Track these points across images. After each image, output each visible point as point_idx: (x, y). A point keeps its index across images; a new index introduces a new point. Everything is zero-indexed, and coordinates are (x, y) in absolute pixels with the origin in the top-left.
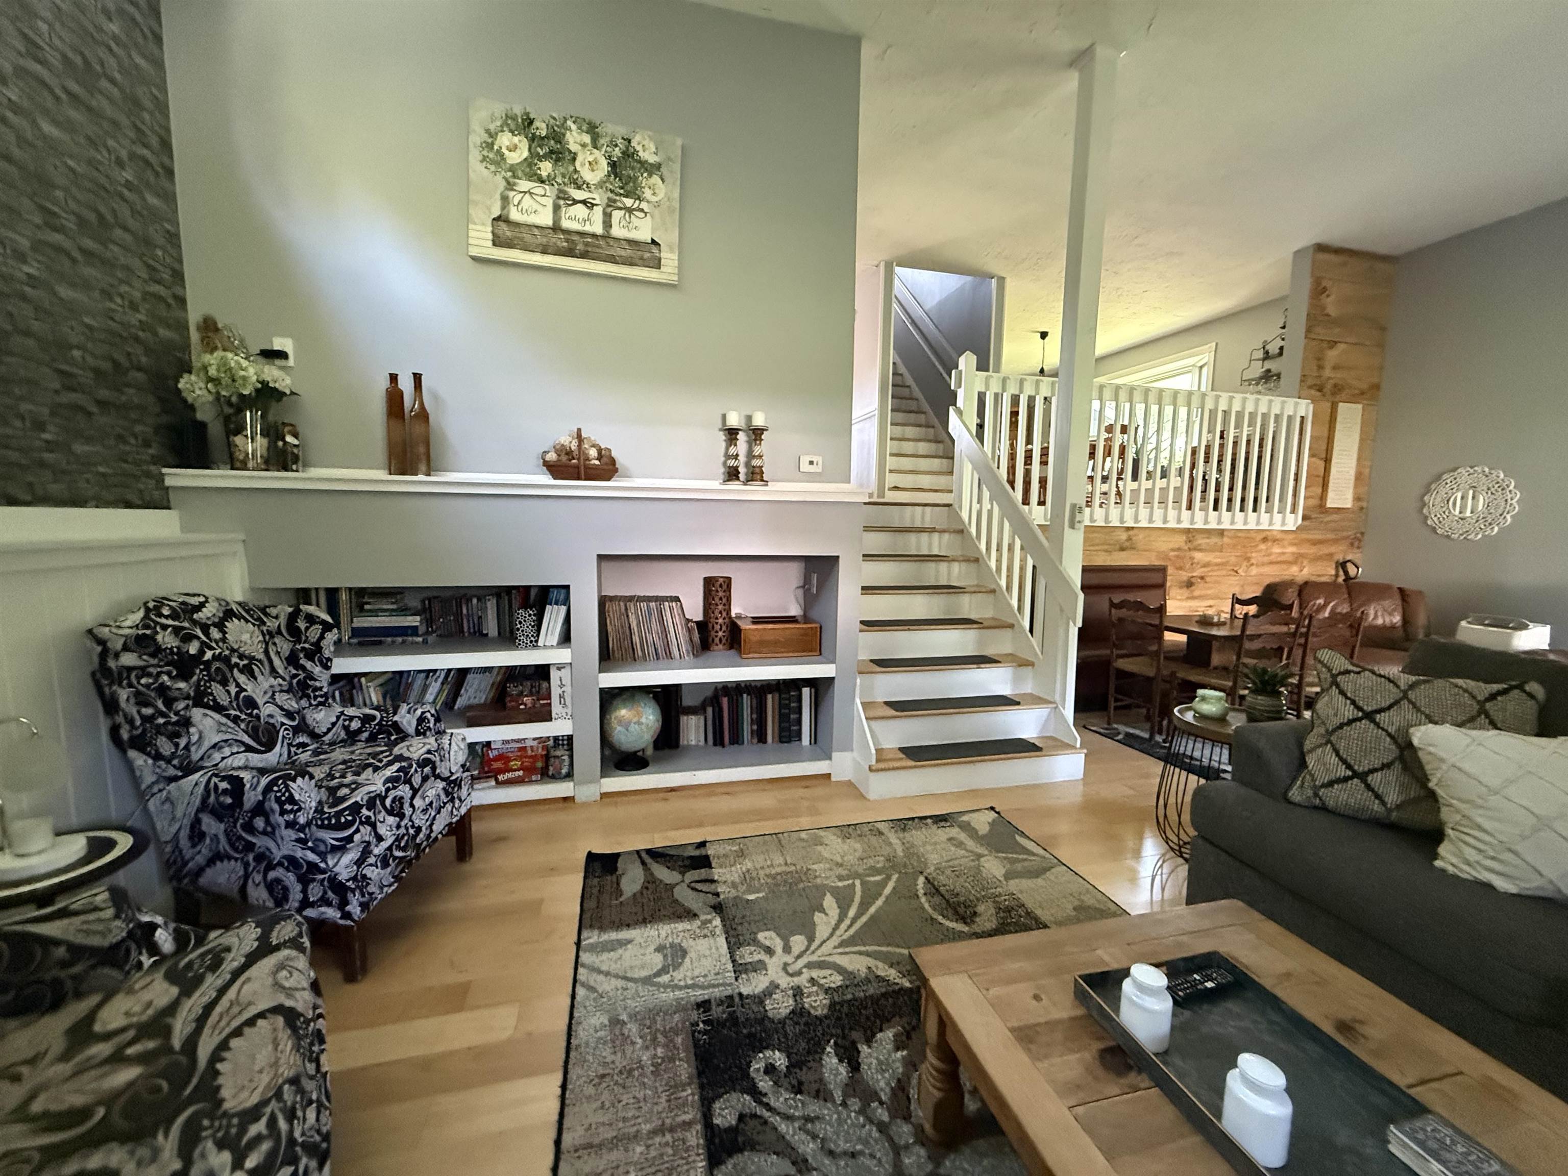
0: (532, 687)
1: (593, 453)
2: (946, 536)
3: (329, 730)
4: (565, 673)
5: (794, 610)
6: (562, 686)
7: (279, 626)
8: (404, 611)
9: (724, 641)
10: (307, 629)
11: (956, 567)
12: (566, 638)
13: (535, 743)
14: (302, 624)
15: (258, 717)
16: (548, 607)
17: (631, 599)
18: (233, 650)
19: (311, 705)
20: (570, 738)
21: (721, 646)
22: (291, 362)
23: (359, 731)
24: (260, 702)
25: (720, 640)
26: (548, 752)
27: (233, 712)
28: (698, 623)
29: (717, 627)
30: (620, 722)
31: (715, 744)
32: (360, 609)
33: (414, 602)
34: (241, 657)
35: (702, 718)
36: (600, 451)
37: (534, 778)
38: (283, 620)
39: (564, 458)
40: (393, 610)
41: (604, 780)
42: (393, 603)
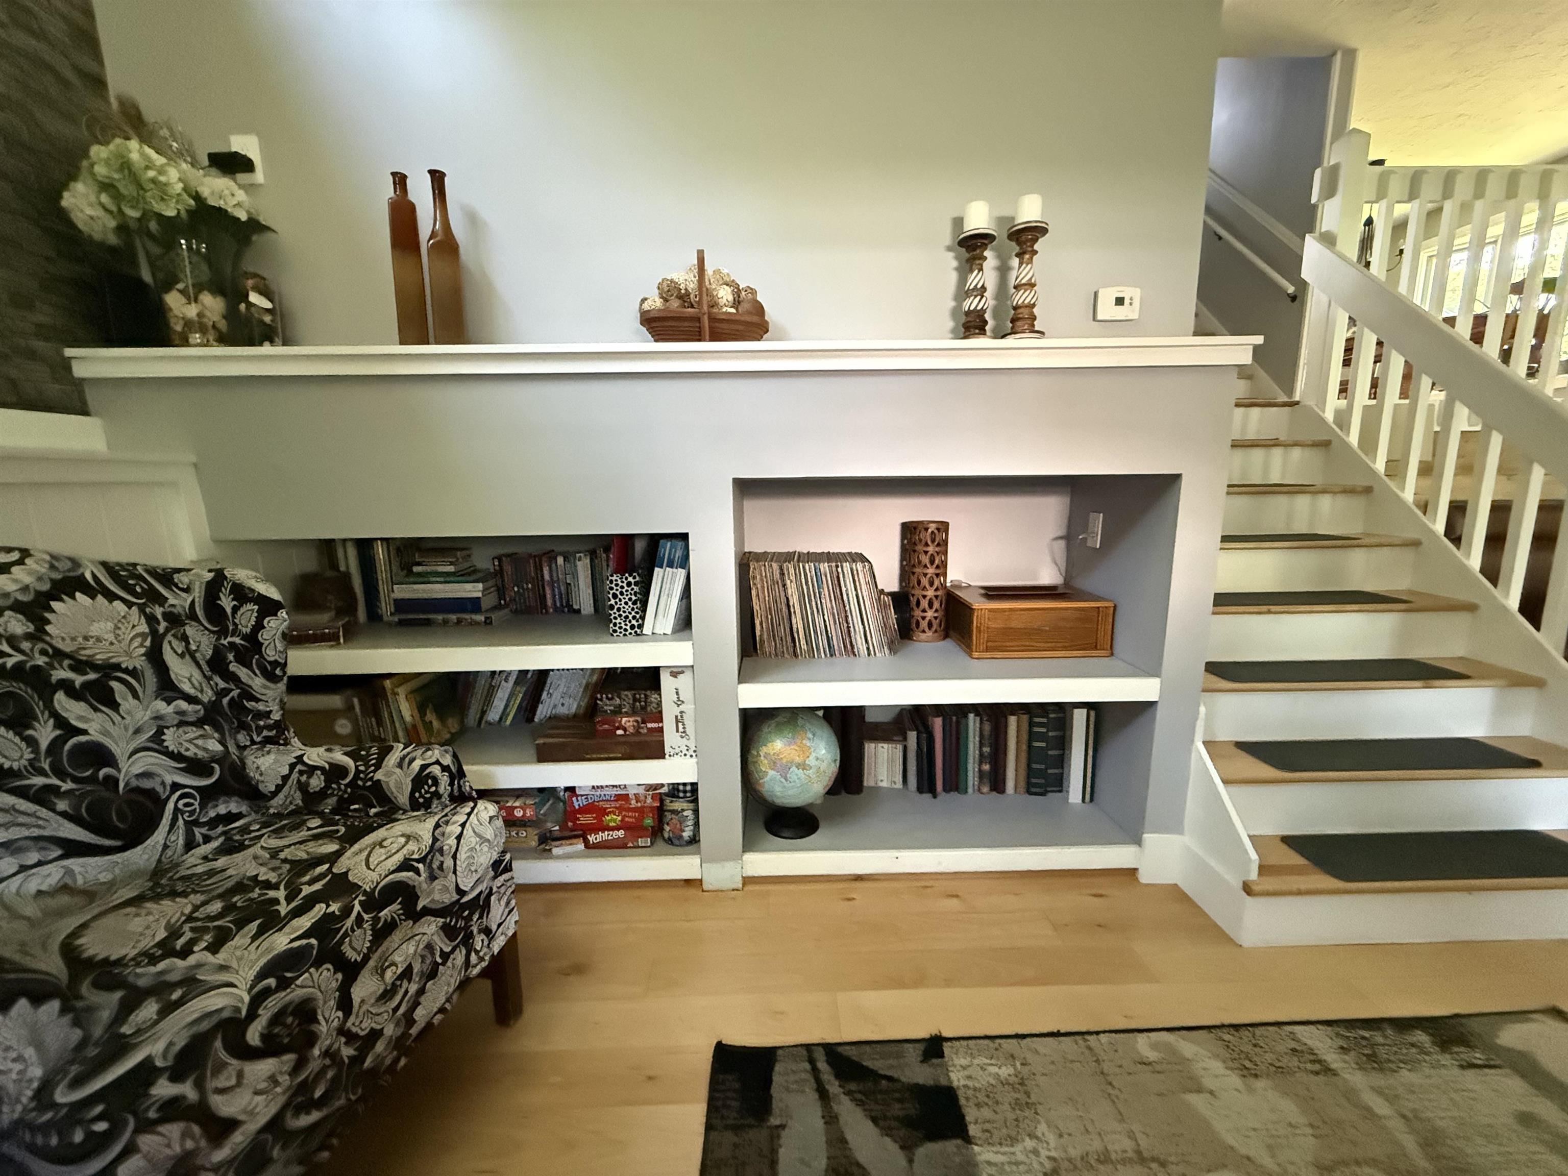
0: (635, 700)
1: (725, 295)
2: (1296, 453)
3: (279, 788)
4: (684, 682)
5: (1048, 576)
6: (679, 702)
7: (193, 602)
8: (467, 575)
9: (935, 623)
10: (235, 609)
11: (1326, 502)
12: (685, 622)
13: (641, 791)
14: (227, 602)
15: (111, 782)
16: (657, 570)
17: (788, 557)
18: (59, 654)
19: (253, 742)
20: (694, 786)
21: (929, 634)
22: (259, 176)
23: (322, 794)
24: (120, 750)
25: (930, 625)
26: (662, 801)
27: (39, 781)
28: (892, 595)
29: (924, 603)
30: (774, 765)
31: (920, 790)
32: (408, 573)
33: (483, 560)
34: (79, 666)
35: (900, 747)
36: (737, 291)
37: (641, 842)
38: (198, 593)
39: (675, 304)
40: (448, 574)
41: (749, 857)
42: (452, 564)
